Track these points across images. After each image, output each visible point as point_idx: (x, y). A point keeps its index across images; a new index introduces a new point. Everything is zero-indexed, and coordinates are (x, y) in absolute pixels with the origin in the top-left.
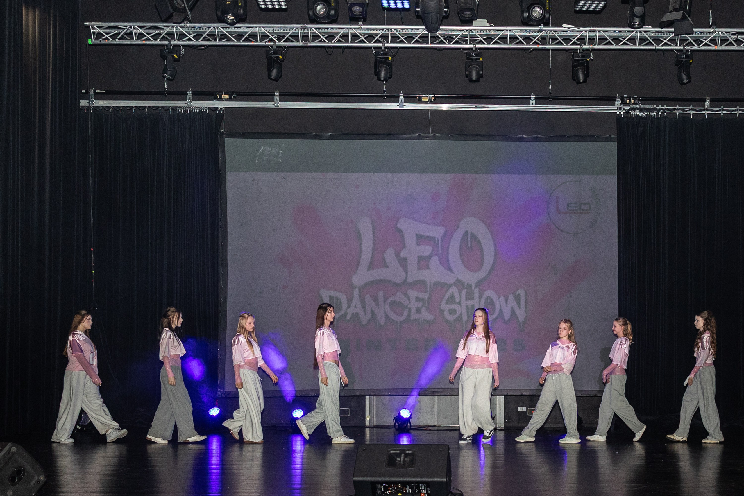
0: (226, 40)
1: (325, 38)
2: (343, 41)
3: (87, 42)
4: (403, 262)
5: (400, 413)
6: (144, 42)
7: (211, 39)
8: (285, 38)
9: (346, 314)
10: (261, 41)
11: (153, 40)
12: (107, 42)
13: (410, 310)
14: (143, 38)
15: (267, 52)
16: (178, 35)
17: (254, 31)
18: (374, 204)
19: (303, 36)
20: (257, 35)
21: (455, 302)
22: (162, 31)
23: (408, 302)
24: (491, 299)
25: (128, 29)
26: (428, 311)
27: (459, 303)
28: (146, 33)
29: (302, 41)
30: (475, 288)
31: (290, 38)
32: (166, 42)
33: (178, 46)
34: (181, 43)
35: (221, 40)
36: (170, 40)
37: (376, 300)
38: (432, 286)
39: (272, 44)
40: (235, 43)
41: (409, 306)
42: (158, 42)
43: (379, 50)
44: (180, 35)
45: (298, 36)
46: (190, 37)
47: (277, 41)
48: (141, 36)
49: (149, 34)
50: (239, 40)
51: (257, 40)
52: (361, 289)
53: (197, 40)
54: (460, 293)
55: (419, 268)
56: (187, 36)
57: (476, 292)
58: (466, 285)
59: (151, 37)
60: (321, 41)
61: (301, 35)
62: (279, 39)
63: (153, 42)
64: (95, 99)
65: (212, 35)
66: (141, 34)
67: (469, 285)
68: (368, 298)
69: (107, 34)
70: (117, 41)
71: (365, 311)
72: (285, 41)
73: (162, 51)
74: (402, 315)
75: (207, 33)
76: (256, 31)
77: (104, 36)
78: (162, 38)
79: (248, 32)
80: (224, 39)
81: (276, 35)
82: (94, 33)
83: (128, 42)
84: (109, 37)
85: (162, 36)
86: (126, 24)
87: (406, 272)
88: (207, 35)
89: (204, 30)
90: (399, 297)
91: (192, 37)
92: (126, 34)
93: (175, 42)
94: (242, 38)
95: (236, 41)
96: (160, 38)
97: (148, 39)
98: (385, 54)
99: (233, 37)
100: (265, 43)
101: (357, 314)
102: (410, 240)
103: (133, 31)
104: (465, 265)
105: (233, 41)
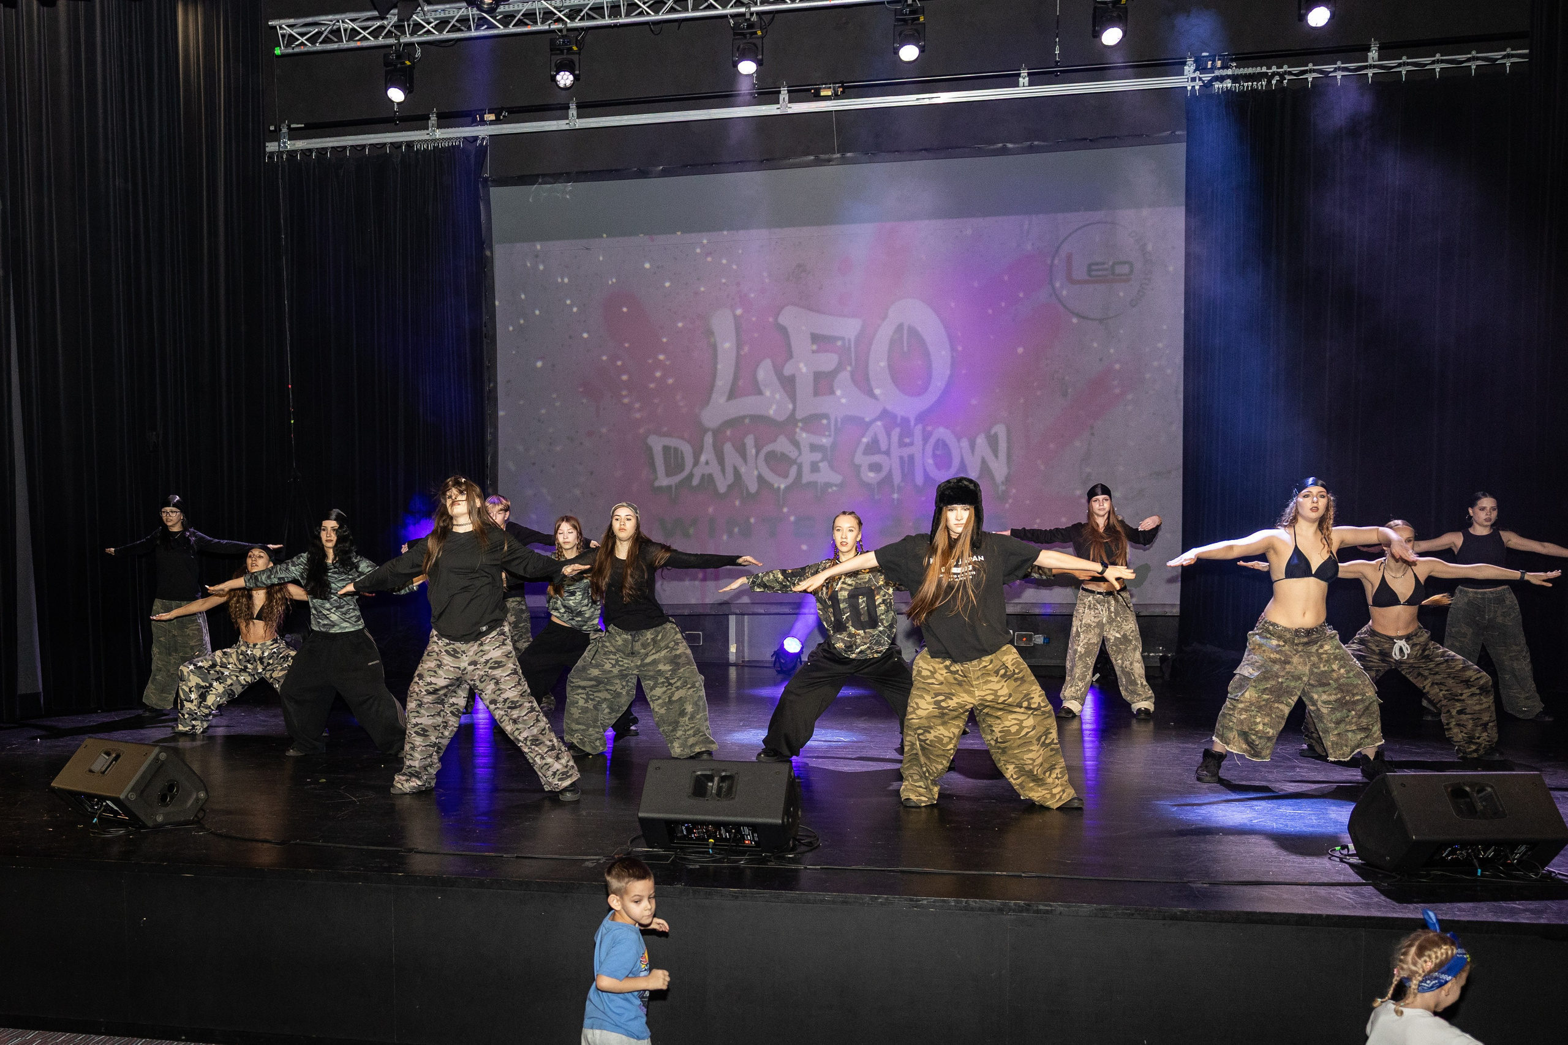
0: (486, 26)
1: (648, 7)
2: (680, 9)
3: (274, 53)
4: (789, 384)
5: (783, 645)
6: (359, 44)
7: (463, 28)
8: (582, 14)
9: (691, 476)
10: (543, 23)
11: (372, 39)
12: (302, 49)
13: (800, 467)
14: (356, 37)
15: (552, 42)
16: (411, 26)
17: (530, 7)
18: (738, 284)
19: (612, 7)
20: (535, 14)
21: (878, 451)
22: (386, 22)
23: (797, 453)
24: (945, 445)
25: (334, 24)
26: (832, 467)
27: (887, 453)
28: (361, 28)
29: (610, 17)
30: (916, 425)
31: (590, 13)
32: (392, 41)
33: (412, 44)
34: (415, 39)
35: (477, 28)
36: (400, 36)
37: (742, 452)
38: (839, 424)
39: (560, 26)
40: (501, 30)
41: (798, 461)
42: (381, 41)
43: (740, 20)
44: (414, 25)
45: (603, 8)
46: (429, 27)
47: (568, 21)
48: (354, 33)
49: (365, 29)
50: (506, 25)
51: (535, 23)
52: (717, 433)
53: (441, 31)
54: (889, 435)
55: (816, 393)
56: (424, 27)
57: (918, 431)
58: (899, 420)
59: (369, 34)
60: (641, 14)
61: (607, 7)
62: (572, 19)
63: (372, 42)
64: (289, 140)
65: (464, 20)
66: (353, 29)
67: (905, 420)
68: (728, 448)
69: (302, 35)
70: (318, 47)
71: (723, 470)
72: (582, 19)
73: (386, 56)
74: (786, 476)
75: (455, 19)
76: (534, 7)
77: (298, 40)
78: (385, 35)
79: (521, 10)
80: (483, 25)
81: (567, 10)
82: (283, 36)
83: (335, 46)
84: (306, 40)
85: (386, 30)
86: (330, 17)
87: (794, 402)
88: (457, 21)
89: (451, 14)
90: (782, 445)
91: (432, 27)
92: (332, 32)
93: (407, 39)
94: (513, 20)
95: (502, 27)
96: (383, 35)
97: (365, 38)
98: (751, 26)
99: (498, 21)
100: (549, 25)
101: (710, 476)
102: (801, 344)
103: (342, 26)
104: (897, 385)
105: (497, 27)
